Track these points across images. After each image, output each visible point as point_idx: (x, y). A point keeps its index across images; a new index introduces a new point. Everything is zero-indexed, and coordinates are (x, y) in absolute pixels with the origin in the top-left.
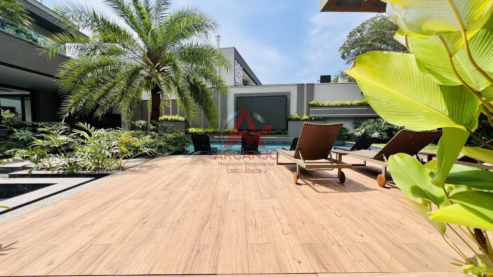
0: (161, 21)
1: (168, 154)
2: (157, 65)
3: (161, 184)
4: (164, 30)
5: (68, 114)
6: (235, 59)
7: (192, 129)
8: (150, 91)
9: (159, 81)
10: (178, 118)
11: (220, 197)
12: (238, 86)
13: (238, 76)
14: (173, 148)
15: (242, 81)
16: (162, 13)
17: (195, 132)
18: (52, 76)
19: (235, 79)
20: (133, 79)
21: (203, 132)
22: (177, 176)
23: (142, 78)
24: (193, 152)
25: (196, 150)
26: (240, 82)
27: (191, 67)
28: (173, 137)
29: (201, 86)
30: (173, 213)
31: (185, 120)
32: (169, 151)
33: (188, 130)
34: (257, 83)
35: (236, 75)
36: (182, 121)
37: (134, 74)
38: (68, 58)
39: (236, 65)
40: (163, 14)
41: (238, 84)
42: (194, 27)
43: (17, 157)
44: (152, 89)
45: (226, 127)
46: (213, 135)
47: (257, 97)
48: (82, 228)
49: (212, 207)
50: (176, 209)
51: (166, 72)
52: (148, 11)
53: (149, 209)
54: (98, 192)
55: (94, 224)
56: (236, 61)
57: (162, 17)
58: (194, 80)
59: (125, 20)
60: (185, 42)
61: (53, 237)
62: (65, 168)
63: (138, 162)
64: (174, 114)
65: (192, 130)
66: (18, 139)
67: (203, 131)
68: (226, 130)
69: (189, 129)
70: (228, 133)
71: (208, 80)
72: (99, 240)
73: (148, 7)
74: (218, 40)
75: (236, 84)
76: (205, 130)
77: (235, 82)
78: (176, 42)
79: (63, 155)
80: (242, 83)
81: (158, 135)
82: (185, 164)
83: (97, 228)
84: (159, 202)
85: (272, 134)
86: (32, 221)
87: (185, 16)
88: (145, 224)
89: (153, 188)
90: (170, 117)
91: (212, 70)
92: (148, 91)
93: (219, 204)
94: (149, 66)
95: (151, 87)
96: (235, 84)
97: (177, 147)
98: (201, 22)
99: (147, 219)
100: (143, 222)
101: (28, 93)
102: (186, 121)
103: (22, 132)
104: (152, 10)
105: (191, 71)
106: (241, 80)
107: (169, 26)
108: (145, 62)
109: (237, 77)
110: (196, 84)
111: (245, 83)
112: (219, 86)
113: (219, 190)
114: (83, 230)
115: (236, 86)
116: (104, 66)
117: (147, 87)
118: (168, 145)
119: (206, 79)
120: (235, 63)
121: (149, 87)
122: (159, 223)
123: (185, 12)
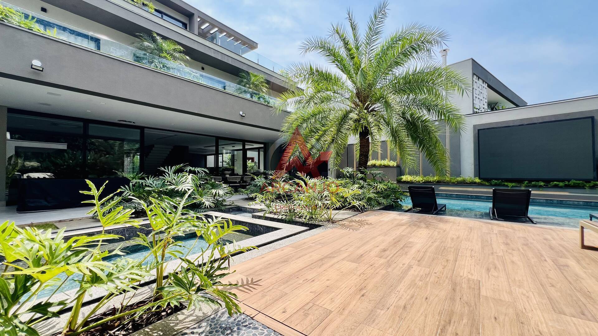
0: (371, 55)
1: (378, 208)
2: (366, 104)
3: (375, 247)
4: (375, 64)
5: (288, 163)
6: (474, 74)
7: (407, 176)
8: (357, 134)
9: (369, 123)
10: (388, 163)
11: (464, 286)
12: (479, 113)
13: (479, 99)
14: (384, 201)
15: (486, 105)
16: (371, 46)
17: (411, 181)
18: (278, 131)
19: (473, 104)
20: (342, 125)
21: (422, 181)
22: (394, 239)
23: (351, 122)
24: (411, 209)
25: (415, 206)
26: (484, 106)
27: (407, 99)
28: (385, 187)
29: (422, 121)
30: (396, 292)
31: (397, 165)
32: (379, 204)
33: (400, 177)
34: (517, 103)
35: (476, 97)
36: (393, 167)
37: (343, 118)
38: (289, 113)
39: (476, 82)
40: (373, 46)
41: (479, 110)
42: (411, 49)
43: (258, 200)
44: (360, 132)
45: (459, 175)
46: (439, 186)
47: (520, 125)
48: (304, 282)
49: (453, 299)
50: (399, 289)
51: (375, 111)
52: (357, 49)
53: (365, 278)
54: (313, 244)
55: (313, 281)
56: (475, 77)
57: (372, 50)
58: (411, 115)
59: (336, 65)
60: (400, 71)
61: (284, 283)
62: (287, 214)
63: (346, 215)
64: (383, 158)
65: (405, 178)
66: (257, 185)
67: (422, 179)
68: (459, 179)
69: (402, 177)
70: (463, 183)
71: (432, 111)
72: (320, 301)
73: (357, 45)
74: (445, 56)
75: (475, 110)
76: (425, 178)
77: (474, 108)
78: (388, 74)
79: (285, 202)
80: (486, 107)
81: (367, 185)
82: (402, 225)
83: (317, 286)
84: (376, 272)
85: (556, 187)
86: (269, 262)
87: (400, 40)
88: (363, 298)
89: (367, 252)
90: (378, 163)
91: (438, 96)
92: (356, 134)
93: (465, 298)
94: (357, 108)
95: (360, 130)
96: (473, 110)
97: (389, 201)
98: (421, 40)
99: (365, 291)
100: (361, 295)
101: (262, 146)
102: (398, 167)
103: (259, 179)
104: (362, 47)
105: (407, 104)
106: (484, 103)
107: (380, 58)
108: (354, 104)
109: (477, 99)
110: (414, 120)
111: (493, 107)
112: (449, 117)
113: (462, 274)
114: (305, 284)
115: (476, 113)
116: (316, 115)
117: (356, 130)
118: (378, 198)
119: (429, 110)
120: (473, 80)
121: (357, 130)
122: (379, 302)
123: (400, 35)
